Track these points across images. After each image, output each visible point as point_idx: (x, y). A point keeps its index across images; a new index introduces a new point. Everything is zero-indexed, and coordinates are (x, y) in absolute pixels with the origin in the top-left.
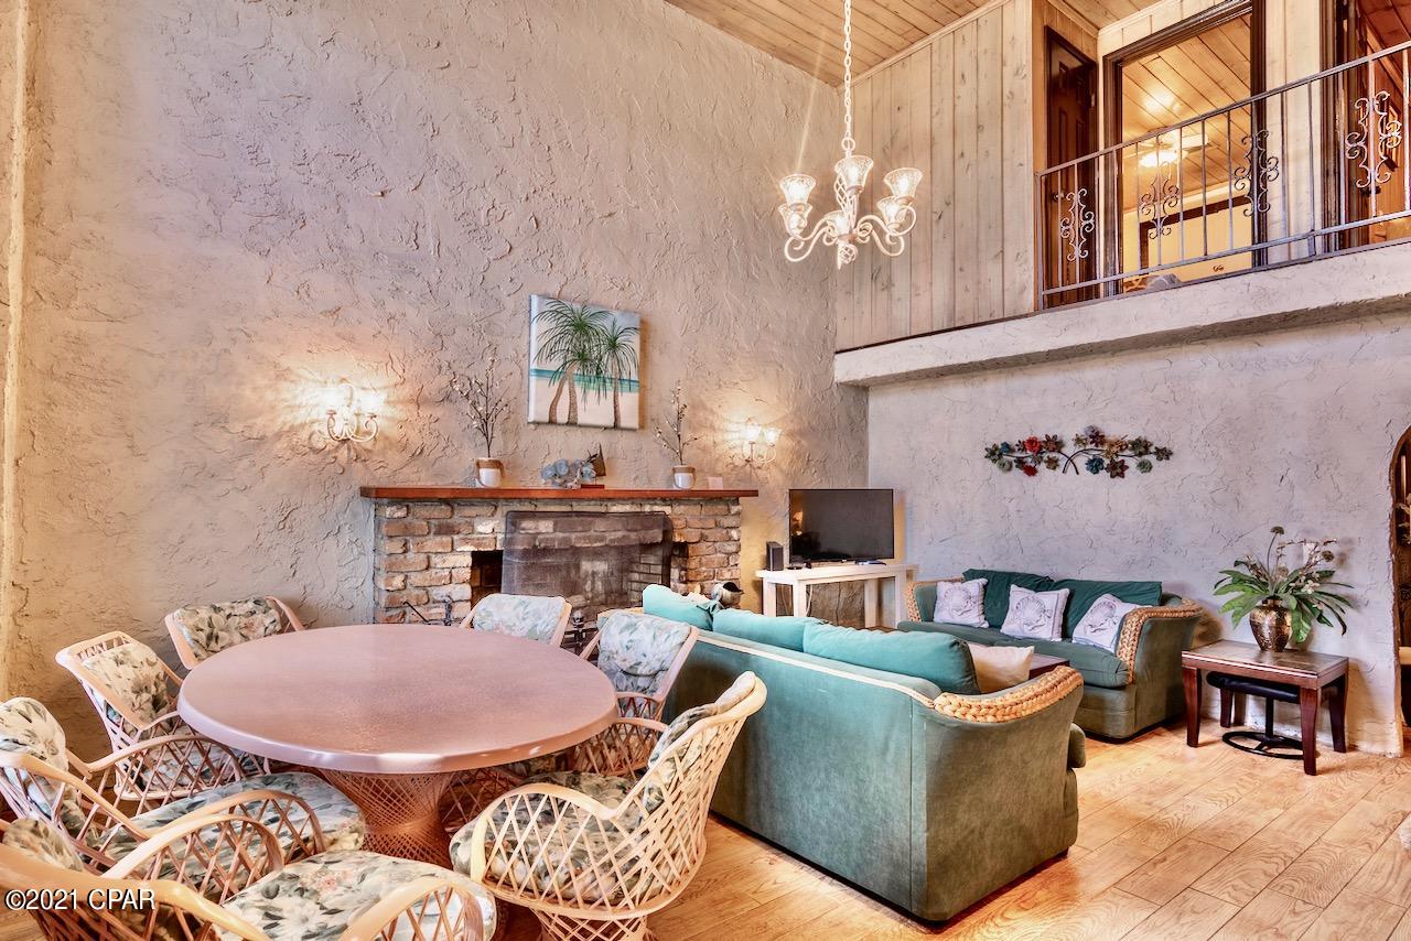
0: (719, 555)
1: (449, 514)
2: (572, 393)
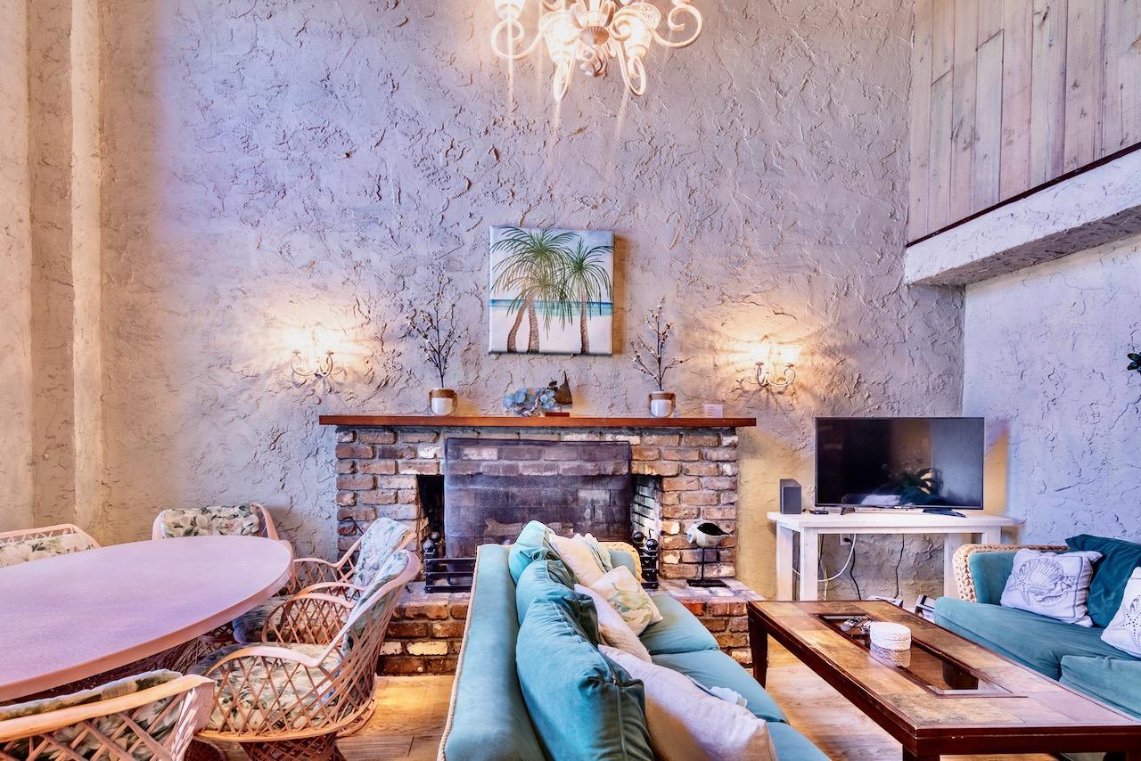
0: (705, 491)
1: (392, 440)
2: (532, 320)
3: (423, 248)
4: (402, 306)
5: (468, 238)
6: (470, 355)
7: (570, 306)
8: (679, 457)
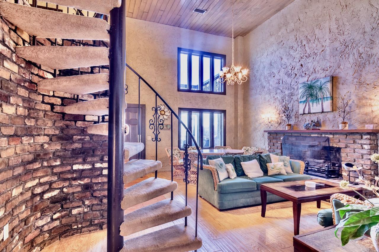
2: (309, 105)
3: (287, 92)
4: (283, 106)
5: (296, 88)
6: (297, 116)
7: (318, 100)
8: (346, 142)
